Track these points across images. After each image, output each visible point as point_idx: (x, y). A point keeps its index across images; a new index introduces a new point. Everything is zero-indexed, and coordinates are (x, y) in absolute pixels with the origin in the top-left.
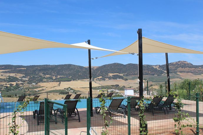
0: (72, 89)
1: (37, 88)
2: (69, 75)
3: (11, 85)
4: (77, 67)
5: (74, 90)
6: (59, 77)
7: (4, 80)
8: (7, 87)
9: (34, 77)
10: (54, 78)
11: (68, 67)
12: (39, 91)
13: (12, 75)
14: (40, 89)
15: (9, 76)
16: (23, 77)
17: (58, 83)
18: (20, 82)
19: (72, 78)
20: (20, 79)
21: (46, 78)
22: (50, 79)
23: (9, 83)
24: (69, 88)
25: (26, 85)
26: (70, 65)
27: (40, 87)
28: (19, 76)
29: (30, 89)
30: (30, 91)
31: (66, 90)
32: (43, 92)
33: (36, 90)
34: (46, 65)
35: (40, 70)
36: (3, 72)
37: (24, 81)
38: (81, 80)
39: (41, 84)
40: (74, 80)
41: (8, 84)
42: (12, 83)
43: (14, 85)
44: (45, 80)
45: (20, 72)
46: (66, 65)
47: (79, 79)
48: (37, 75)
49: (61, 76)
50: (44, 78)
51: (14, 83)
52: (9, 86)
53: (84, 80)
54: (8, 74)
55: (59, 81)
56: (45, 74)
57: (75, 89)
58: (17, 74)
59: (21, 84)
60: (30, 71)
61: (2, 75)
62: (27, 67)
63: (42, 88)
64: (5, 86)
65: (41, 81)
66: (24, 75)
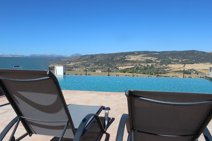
0: (194, 70)
1: (166, 68)
2: (193, 59)
3: (148, 65)
4: (200, 53)
5: (196, 72)
6: (184, 60)
7: (143, 62)
8: (145, 67)
9: (164, 60)
10: (180, 61)
11: (192, 52)
12: (168, 71)
13: (149, 58)
14: (169, 69)
15: (147, 59)
16: (157, 60)
17: (184, 65)
18: (154, 64)
19: (195, 62)
20: (154, 61)
21: (174, 61)
22: (177, 62)
23: (147, 64)
24: (192, 69)
25: (158, 66)
26: (194, 51)
27: (168, 68)
28: (154, 59)
29: (162, 69)
30: (161, 71)
31: (190, 71)
32: (170, 71)
33: (165, 70)
34: (174, 51)
35: (169, 55)
36: (142, 56)
37: (157, 63)
38: (203, 63)
39: (170, 66)
40: (196, 63)
41: (145, 64)
42: (149, 64)
43: (150, 66)
44: (173, 62)
45: (154, 56)
46: (191, 51)
47: (201, 63)
48: (167, 58)
49: (186, 60)
50: (172, 61)
51: (150, 64)
52: (146, 66)
53: (206, 63)
54: (146, 58)
55: (184, 63)
56: (173, 58)
57: (197, 70)
58: (152, 58)
59: (155, 65)
60: (162, 56)
61: (142, 59)
62: (160, 53)
63: (170, 69)
64: (144, 66)
65: (170, 63)
66: (157, 59)
